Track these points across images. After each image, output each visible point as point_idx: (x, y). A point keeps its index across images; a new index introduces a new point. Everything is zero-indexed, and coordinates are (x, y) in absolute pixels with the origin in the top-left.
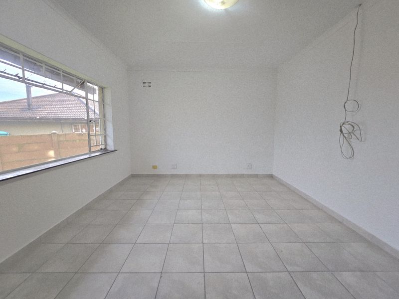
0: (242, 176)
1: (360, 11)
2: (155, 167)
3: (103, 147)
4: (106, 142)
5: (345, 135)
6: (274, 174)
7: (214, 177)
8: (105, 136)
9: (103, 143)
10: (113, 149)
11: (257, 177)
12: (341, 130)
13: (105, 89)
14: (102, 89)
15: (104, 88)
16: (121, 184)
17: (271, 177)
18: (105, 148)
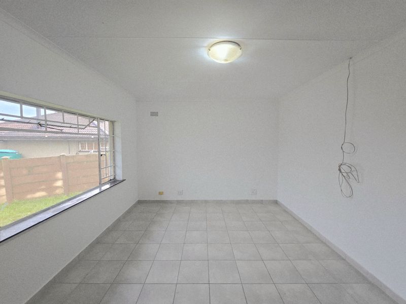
0: (247, 202)
1: (351, 63)
2: (161, 193)
3: (112, 178)
4: (115, 172)
5: (345, 174)
6: (278, 200)
7: (220, 203)
8: (114, 167)
9: (113, 174)
10: (122, 179)
11: (262, 203)
12: (340, 170)
13: (116, 123)
14: (112, 123)
15: (115, 121)
16: (129, 212)
17: (276, 202)
18: (114, 178)
